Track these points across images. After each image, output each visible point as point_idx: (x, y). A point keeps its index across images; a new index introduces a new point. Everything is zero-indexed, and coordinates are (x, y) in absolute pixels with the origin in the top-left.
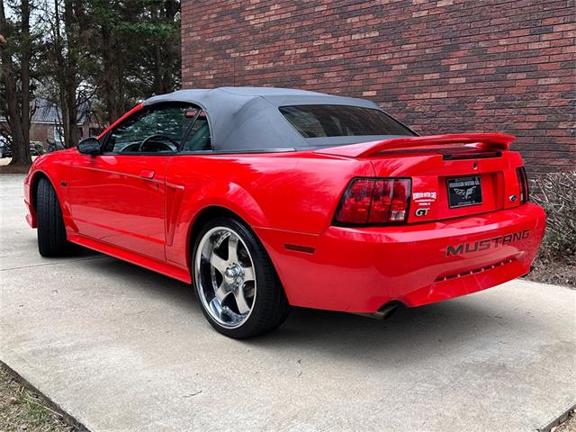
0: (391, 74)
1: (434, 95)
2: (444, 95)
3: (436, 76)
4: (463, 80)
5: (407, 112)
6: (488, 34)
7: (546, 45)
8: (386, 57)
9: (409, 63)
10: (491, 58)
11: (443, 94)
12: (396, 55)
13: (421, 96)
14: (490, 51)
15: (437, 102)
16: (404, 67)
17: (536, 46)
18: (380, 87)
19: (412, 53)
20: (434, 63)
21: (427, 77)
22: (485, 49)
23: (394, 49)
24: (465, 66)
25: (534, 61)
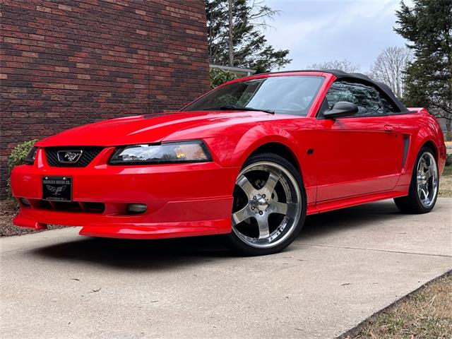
0: (23, 60)
1: (67, 87)
2: (76, 87)
3: (66, 70)
4: (88, 77)
5: (44, 99)
6: (101, 44)
7: (135, 61)
8: (14, 41)
9: (40, 53)
10: (105, 63)
11: (73, 86)
12: (25, 42)
13: (55, 86)
14: (104, 58)
15: (70, 93)
16: (34, 55)
17: (129, 61)
18: (11, 71)
19: (41, 44)
20: (62, 57)
21: (58, 69)
22: (100, 55)
23: (22, 36)
24: (88, 66)
25: (130, 71)
